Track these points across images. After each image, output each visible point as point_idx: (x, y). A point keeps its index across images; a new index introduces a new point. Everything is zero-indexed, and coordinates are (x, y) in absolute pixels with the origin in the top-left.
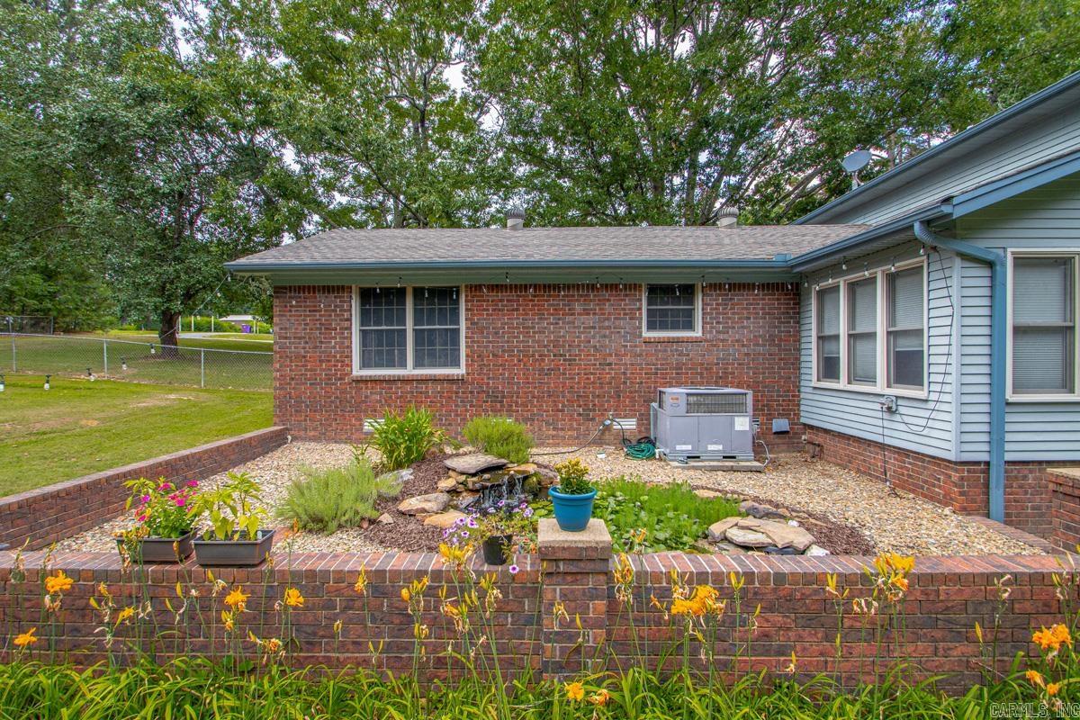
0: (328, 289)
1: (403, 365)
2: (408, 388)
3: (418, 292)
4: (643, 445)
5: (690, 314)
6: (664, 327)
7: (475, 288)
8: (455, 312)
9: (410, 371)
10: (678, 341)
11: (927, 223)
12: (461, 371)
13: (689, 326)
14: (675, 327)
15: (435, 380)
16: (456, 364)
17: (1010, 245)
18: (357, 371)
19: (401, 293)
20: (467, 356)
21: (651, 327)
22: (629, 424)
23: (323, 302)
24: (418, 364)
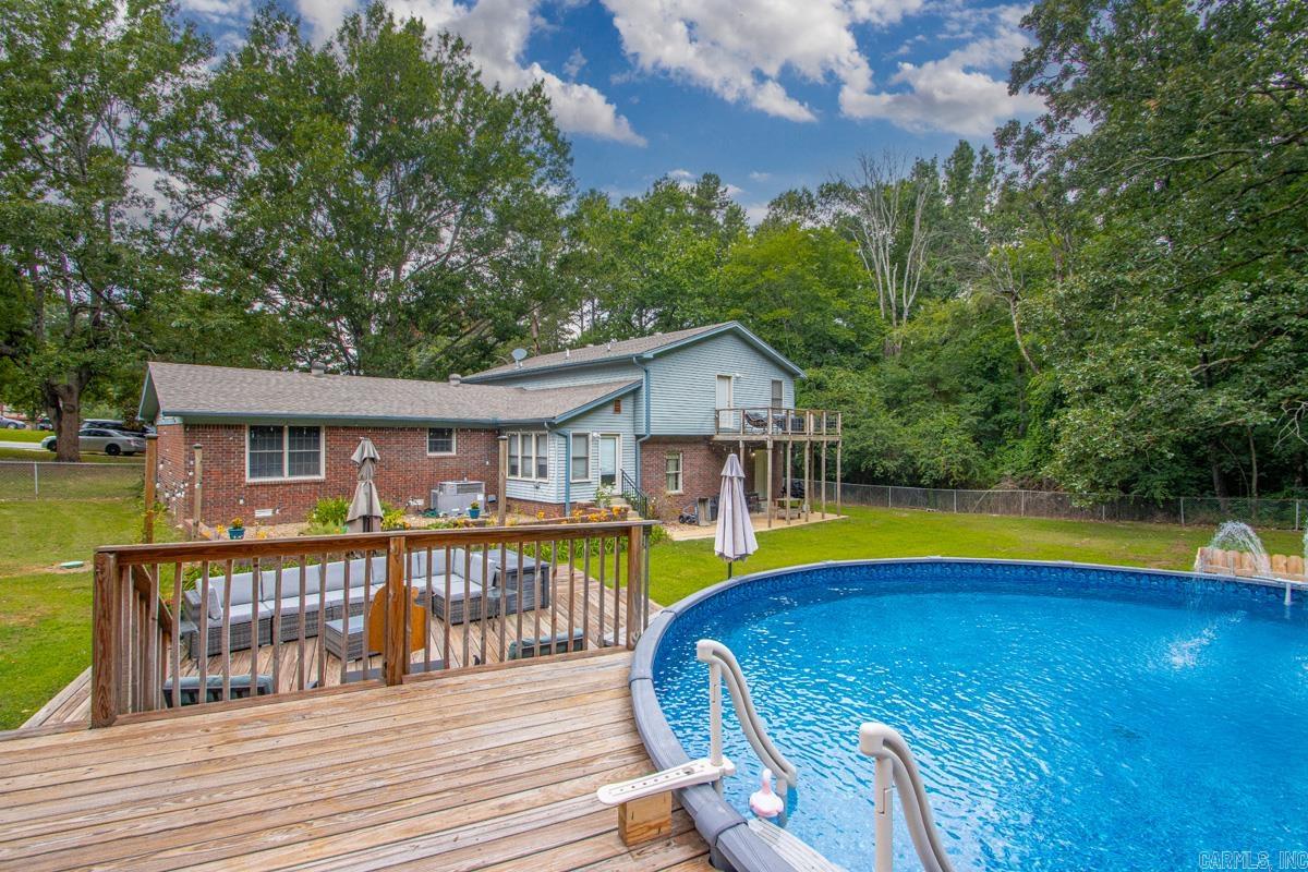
0: (228, 427)
1: (282, 474)
2: (287, 489)
3: (293, 430)
4: (430, 511)
5: (449, 443)
6: (436, 450)
7: (329, 428)
8: (317, 442)
9: (287, 478)
10: (445, 458)
11: (549, 424)
12: (322, 477)
13: (449, 450)
14: (442, 450)
15: (306, 483)
16: (318, 473)
17: (571, 431)
18: (248, 480)
19: (280, 430)
20: (327, 468)
21: (430, 450)
22: (420, 502)
23: (223, 434)
24: (291, 474)
